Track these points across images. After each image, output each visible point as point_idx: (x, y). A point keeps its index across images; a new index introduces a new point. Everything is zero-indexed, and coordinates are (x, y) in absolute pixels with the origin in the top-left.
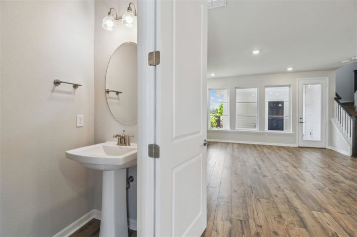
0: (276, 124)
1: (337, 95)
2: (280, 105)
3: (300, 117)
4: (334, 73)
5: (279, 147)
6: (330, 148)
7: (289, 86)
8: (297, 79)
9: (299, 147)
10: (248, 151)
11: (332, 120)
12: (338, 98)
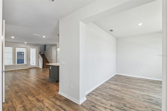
0: (21, 61)
1: (40, 52)
2: (23, 53)
3: (29, 58)
4: (39, 46)
5: (22, 69)
6: (38, 67)
7: (26, 48)
8: (28, 46)
9: (29, 68)
10: (9, 73)
11: (39, 59)
12: (40, 53)
